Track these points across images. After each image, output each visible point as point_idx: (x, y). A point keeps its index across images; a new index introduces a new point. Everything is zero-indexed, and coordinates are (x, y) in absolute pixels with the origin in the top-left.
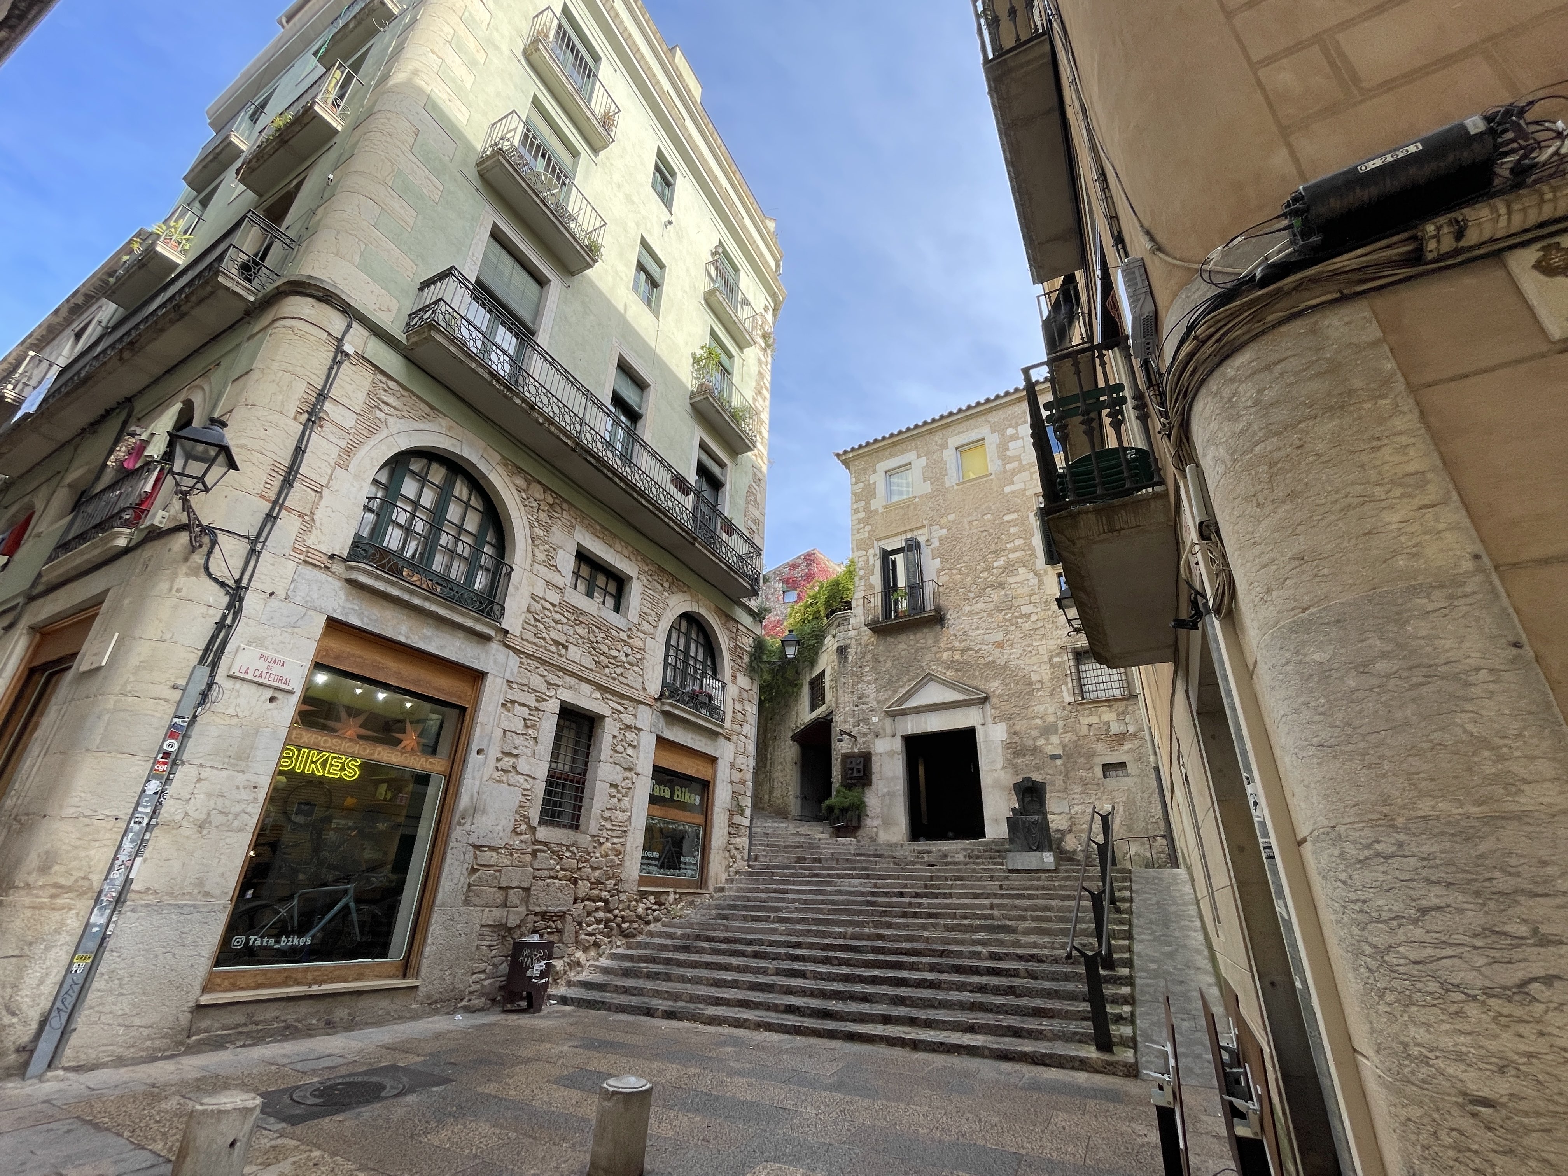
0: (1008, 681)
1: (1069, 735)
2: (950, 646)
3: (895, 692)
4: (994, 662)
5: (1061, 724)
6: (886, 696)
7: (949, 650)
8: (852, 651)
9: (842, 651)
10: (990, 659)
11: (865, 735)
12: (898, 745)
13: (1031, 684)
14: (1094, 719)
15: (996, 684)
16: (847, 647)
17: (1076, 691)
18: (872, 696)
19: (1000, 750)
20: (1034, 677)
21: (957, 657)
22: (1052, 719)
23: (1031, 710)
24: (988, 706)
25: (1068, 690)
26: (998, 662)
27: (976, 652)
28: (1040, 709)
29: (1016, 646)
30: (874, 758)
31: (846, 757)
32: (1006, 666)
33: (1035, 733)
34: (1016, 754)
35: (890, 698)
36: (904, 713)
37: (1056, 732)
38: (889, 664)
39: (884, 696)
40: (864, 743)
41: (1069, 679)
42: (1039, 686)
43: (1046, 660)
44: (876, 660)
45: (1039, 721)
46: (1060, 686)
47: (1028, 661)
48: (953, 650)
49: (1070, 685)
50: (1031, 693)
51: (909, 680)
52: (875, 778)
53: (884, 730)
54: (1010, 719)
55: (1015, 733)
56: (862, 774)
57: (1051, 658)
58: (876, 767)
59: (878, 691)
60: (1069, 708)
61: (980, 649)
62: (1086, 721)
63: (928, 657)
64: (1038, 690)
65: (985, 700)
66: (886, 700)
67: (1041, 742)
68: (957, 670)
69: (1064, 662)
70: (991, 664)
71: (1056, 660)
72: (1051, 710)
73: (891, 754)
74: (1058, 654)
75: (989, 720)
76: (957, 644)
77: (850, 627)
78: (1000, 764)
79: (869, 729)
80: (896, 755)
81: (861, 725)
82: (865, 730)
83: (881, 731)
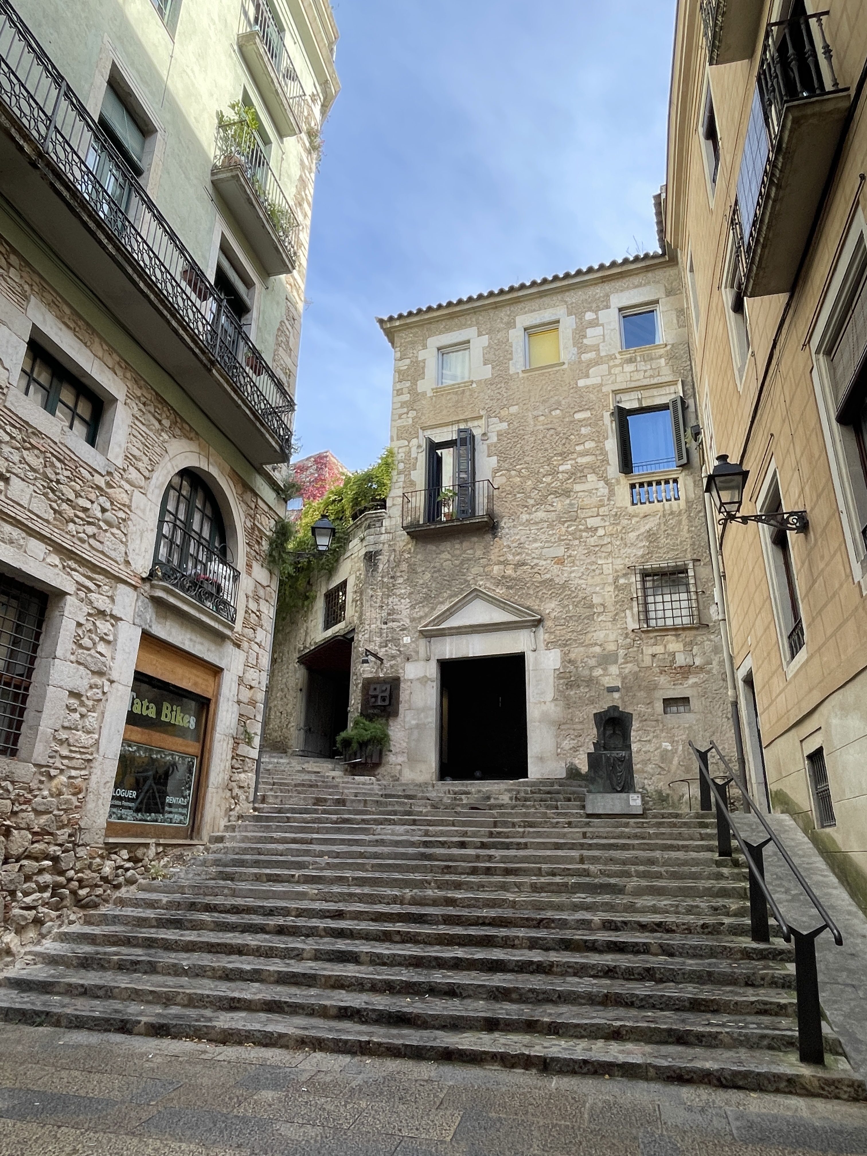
0: (566, 602)
1: (630, 665)
2: (502, 559)
3: (433, 609)
4: (551, 580)
5: (622, 652)
6: (421, 613)
7: (500, 563)
8: (383, 558)
9: (371, 558)
10: (548, 576)
11: (394, 657)
12: (432, 671)
13: (591, 606)
14: (659, 649)
15: (553, 606)
16: (378, 553)
17: (642, 617)
18: (405, 613)
19: (551, 680)
20: (596, 600)
21: (509, 572)
22: (612, 647)
23: (589, 636)
24: (541, 630)
25: (633, 615)
26: (557, 580)
27: (532, 568)
28: (600, 635)
29: (577, 563)
30: (402, 685)
31: (368, 684)
32: (564, 586)
33: (592, 662)
34: (570, 685)
35: (426, 615)
36: (442, 633)
37: (616, 662)
38: (428, 576)
39: (419, 612)
40: (392, 667)
41: (635, 604)
42: (600, 609)
43: (610, 579)
44: (412, 570)
45: (597, 649)
46: (624, 611)
47: (590, 581)
48: (505, 563)
49: (635, 610)
50: (590, 618)
51: (451, 596)
52: (402, 708)
53: (417, 653)
54: (565, 645)
55: (570, 661)
56: (387, 703)
57: (616, 580)
58: (404, 696)
59: (413, 607)
60: (632, 635)
61: (536, 565)
62: (649, 651)
63: (474, 570)
64: (599, 614)
65: (538, 623)
66: (421, 618)
67: (598, 672)
68: (508, 588)
69: (630, 584)
70: (549, 583)
71: (622, 581)
72: (612, 637)
73: (424, 680)
74: (625, 575)
75: (542, 645)
76: (510, 557)
77: (383, 530)
78: (550, 695)
79: (399, 650)
80: (429, 682)
81: (389, 645)
82: (393, 652)
83: (412, 653)
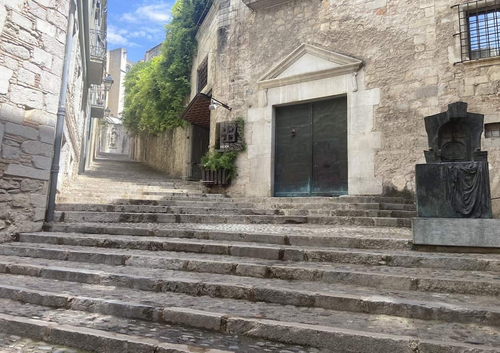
0: (386, 47)
1: (449, 96)
2: (328, 17)
3: (270, 66)
4: (373, 29)
5: (442, 85)
6: (260, 71)
7: (326, 21)
8: (230, 31)
9: (222, 32)
10: (370, 26)
11: (239, 106)
12: (269, 113)
13: (413, 47)
14: (482, 79)
15: (374, 51)
16: (228, 26)
17: (464, 51)
18: (248, 71)
19: (371, 115)
20: (417, 41)
21: (335, 27)
22: (432, 81)
23: (409, 74)
24: (362, 73)
25: (455, 50)
26: (379, 28)
27: (356, 21)
28: (420, 72)
29: (399, 10)
30: (246, 126)
32: (386, 33)
33: (412, 96)
34: (388, 118)
35: (264, 72)
36: (276, 85)
37: (435, 94)
38: (266, 40)
39: (259, 70)
40: (238, 113)
41: (457, 39)
42: (421, 49)
43: (433, 21)
44: (254, 36)
45: (417, 85)
46: (446, 48)
47: (411, 26)
48: (330, 21)
49: (458, 45)
50: (411, 58)
51: (284, 54)
53: (257, 101)
54: (385, 84)
55: (389, 97)
56: (234, 140)
57: (438, 20)
58: (247, 134)
59: (254, 67)
60: (453, 69)
61: (359, 18)
62: (470, 81)
63: (303, 31)
64: (420, 53)
65: (362, 66)
66: (260, 74)
67: (416, 105)
68: (333, 41)
69: (453, 23)
70: (372, 32)
71: (444, 21)
72: (433, 72)
73: (262, 122)
74: (448, 15)
75: (363, 86)
76: (335, 15)
78: (370, 126)
79: (243, 101)
80: (266, 123)
81: (236, 97)
82: (238, 102)
83: (253, 102)
